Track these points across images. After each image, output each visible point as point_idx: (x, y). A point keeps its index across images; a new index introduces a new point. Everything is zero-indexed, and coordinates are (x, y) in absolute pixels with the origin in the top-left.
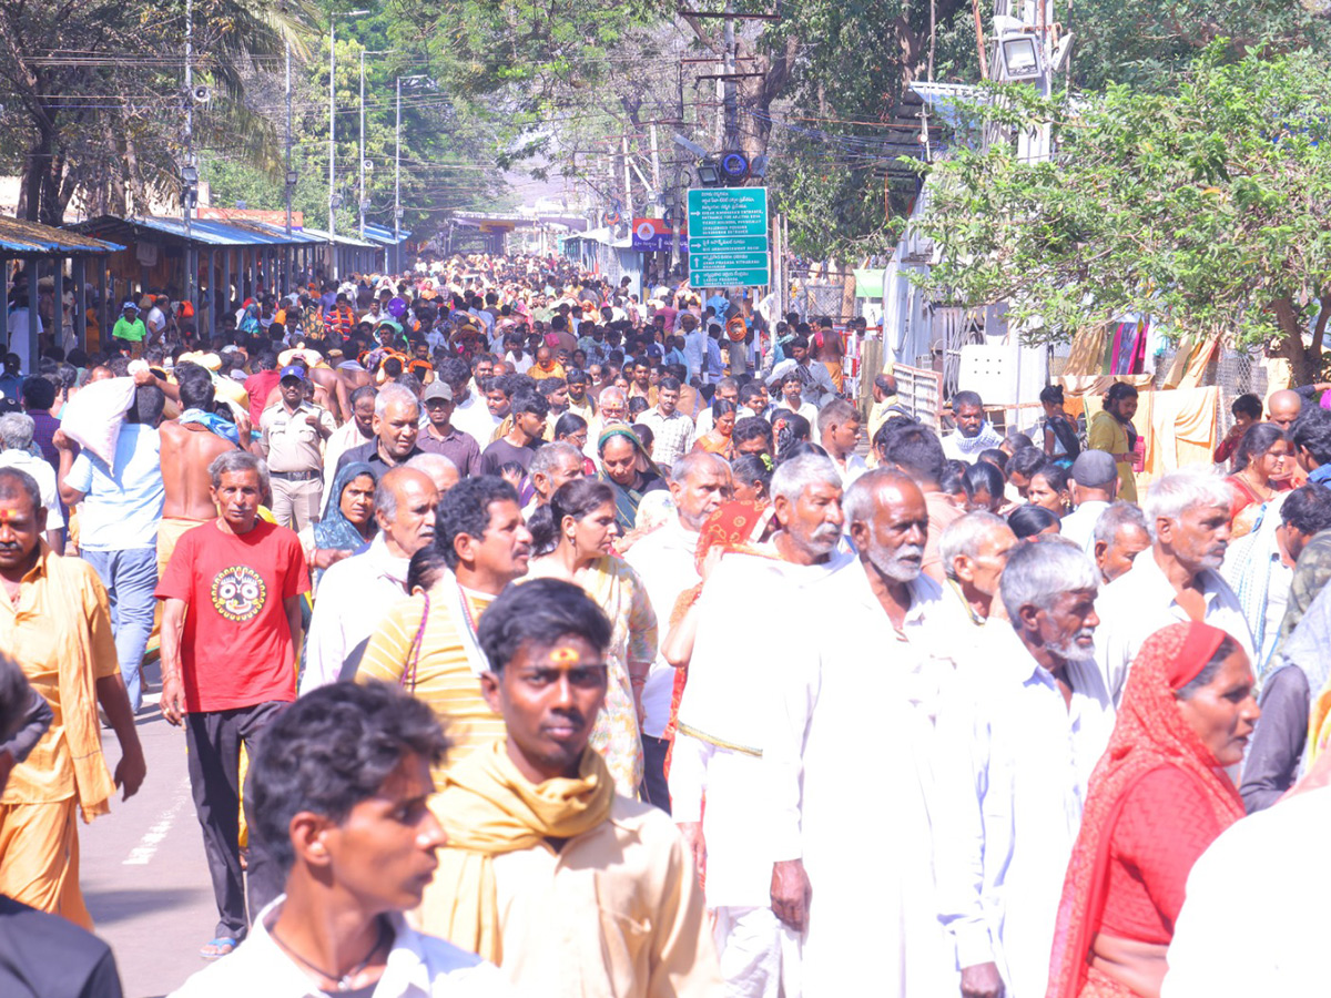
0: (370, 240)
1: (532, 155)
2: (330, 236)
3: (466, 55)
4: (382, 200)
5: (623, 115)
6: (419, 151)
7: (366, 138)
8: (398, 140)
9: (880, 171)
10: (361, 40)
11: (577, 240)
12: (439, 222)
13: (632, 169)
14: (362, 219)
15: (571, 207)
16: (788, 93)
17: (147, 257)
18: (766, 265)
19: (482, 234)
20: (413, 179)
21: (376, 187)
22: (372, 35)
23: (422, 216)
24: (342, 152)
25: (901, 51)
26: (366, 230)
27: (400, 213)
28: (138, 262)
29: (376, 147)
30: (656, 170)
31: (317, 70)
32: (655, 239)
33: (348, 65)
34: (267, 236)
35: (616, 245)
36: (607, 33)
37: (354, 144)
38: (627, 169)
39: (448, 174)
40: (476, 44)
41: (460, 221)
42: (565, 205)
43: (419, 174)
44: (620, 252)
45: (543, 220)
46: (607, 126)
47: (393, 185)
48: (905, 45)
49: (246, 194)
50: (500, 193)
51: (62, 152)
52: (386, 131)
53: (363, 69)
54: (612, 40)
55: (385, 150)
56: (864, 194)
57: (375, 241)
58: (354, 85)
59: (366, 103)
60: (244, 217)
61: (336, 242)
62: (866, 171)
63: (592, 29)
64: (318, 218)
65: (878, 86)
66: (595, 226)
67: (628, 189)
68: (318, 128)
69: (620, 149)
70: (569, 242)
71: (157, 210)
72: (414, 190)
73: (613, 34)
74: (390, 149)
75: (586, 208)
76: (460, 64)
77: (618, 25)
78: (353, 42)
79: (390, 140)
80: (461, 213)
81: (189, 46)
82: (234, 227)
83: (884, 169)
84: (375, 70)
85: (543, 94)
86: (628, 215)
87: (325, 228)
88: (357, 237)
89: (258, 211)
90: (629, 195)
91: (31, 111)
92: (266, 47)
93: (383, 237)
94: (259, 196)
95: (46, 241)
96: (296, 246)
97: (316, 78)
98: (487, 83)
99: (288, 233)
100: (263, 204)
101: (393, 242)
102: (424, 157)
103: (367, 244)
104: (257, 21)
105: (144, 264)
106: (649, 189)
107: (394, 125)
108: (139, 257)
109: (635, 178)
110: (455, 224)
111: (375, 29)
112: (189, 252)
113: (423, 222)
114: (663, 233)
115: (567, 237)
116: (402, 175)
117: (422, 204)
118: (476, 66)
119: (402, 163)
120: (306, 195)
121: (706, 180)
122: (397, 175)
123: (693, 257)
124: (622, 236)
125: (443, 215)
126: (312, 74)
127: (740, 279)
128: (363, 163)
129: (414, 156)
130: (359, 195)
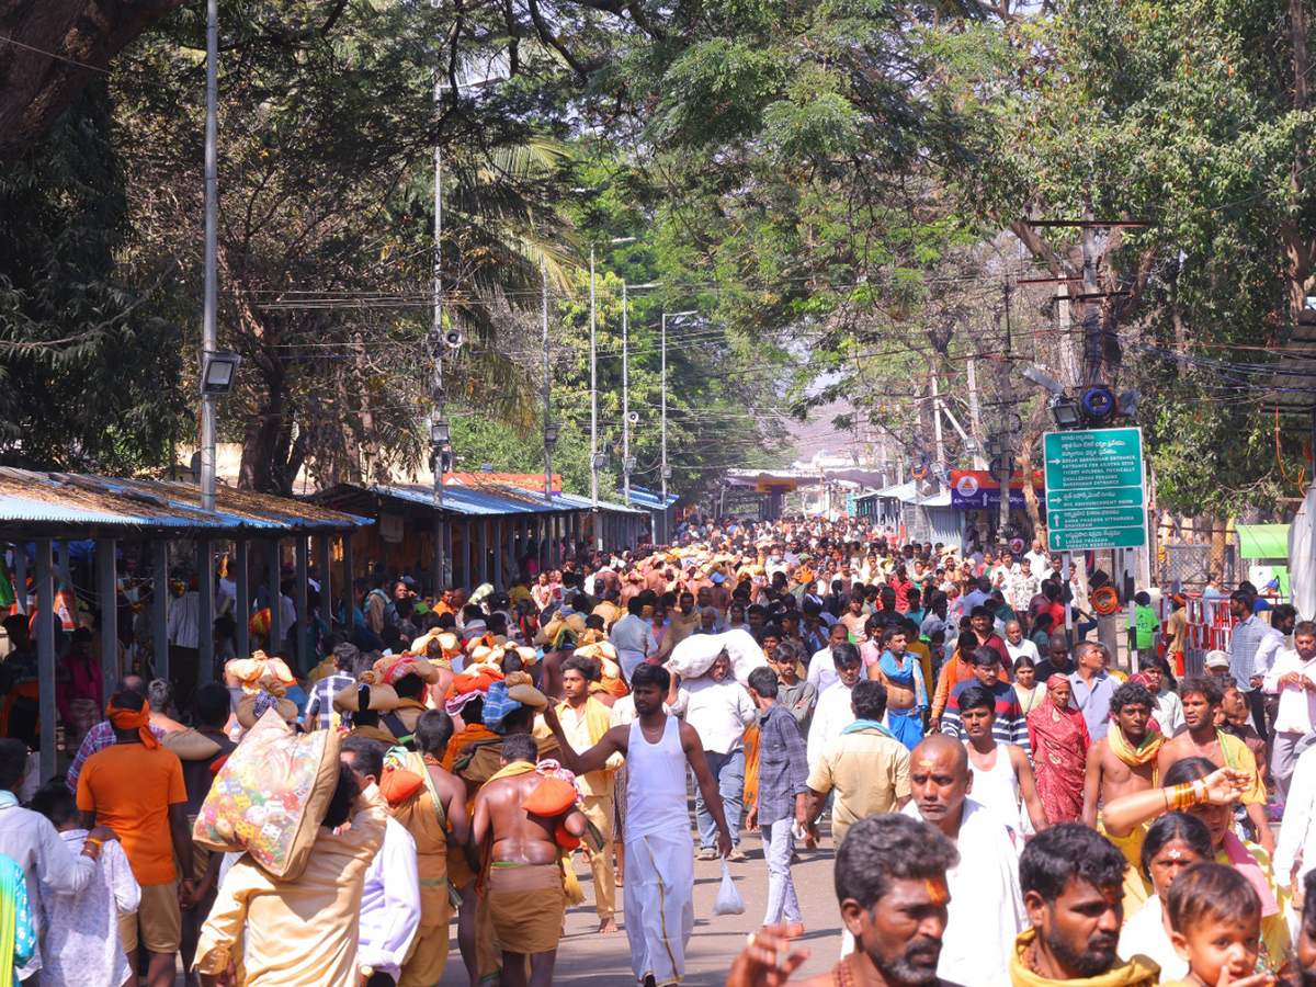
0: (636, 506)
1: (833, 400)
2: (592, 502)
3: (755, 285)
4: (648, 458)
5: (930, 351)
6: (687, 401)
7: (629, 385)
8: (664, 390)
9: (1269, 407)
10: (619, 273)
11: (873, 499)
12: (708, 483)
13: (943, 415)
14: (627, 480)
15: (862, 461)
16: (1136, 318)
17: (393, 533)
18: (1141, 522)
19: (757, 495)
20: (681, 432)
21: (638, 443)
22: (632, 266)
23: (693, 476)
24: (601, 404)
25: (1288, 262)
26: (631, 495)
27: (667, 473)
28: (382, 538)
29: (639, 396)
30: (975, 414)
31: (569, 309)
32: (979, 495)
33: (605, 302)
34: (526, 504)
35: (925, 503)
36: (925, 252)
37: (613, 394)
38: (937, 414)
39: (721, 425)
40: (767, 272)
41: (733, 481)
42: (856, 459)
43: (687, 427)
44: (931, 512)
45: (831, 476)
46: (907, 365)
47: (659, 441)
48: (1293, 255)
49: (493, 455)
50: (783, 445)
51: (291, 412)
52: (649, 378)
53: (623, 305)
54: (932, 261)
55: (648, 400)
56: (1248, 434)
57: (643, 507)
58: (614, 327)
59: (628, 345)
60: (498, 482)
61: (599, 508)
62: (1250, 407)
63: (906, 247)
64: (575, 481)
65: (1261, 304)
66: (894, 482)
67: (939, 437)
68: (571, 376)
69: (927, 389)
70: (861, 503)
71: (398, 474)
72: (682, 444)
73: (932, 253)
74: (655, 399)
75: (884, 460)
76: (750, 295)
77: (939, 242)
78: (610, 275)
79: (655, 389)
80: (736, 472)
81: (438, 282)
82: (485, 495)
83: (1273, 404)
84: (637, 308)
85: (845, 327)
86: (938, 468)
87: (583, 493)
88: (621, 502)
89: (507, 475)
90: (940, 445)
91: (258, 365)
92: (522, 283)
93: (648, 500)
94: (507, 458)
95: (289, 516)
96: (557, 513)
97: (568, 319)
98: (775, 318)
99: (548, 499)
100: (512, 467)
101: (663, 507)
102: (692, 406)
103: (633, 510)
104: (514, 254)
105: (390, 540)
106: (964, 436)
107: (658, 371)
108: (382, 532)
109: (947, 424)
110: (728, 484)
111: (635, 259)
112: (441, 524)
113: (693, 482)
114: (990, 488)
115: (859, 497)
116: (669, 427)
117: (694, 462)
118: (766, 297)
119: (670, 415)
120: (561, 455)
121: (1063, 421)
122: (664, 430)
123: (1052, 514)
124: (934, 491)
125: (713, 474)
126: (563, 314)
127: (1111, 540)
128: (626, 416)
129: (682, 406)
130: (622, 455)
